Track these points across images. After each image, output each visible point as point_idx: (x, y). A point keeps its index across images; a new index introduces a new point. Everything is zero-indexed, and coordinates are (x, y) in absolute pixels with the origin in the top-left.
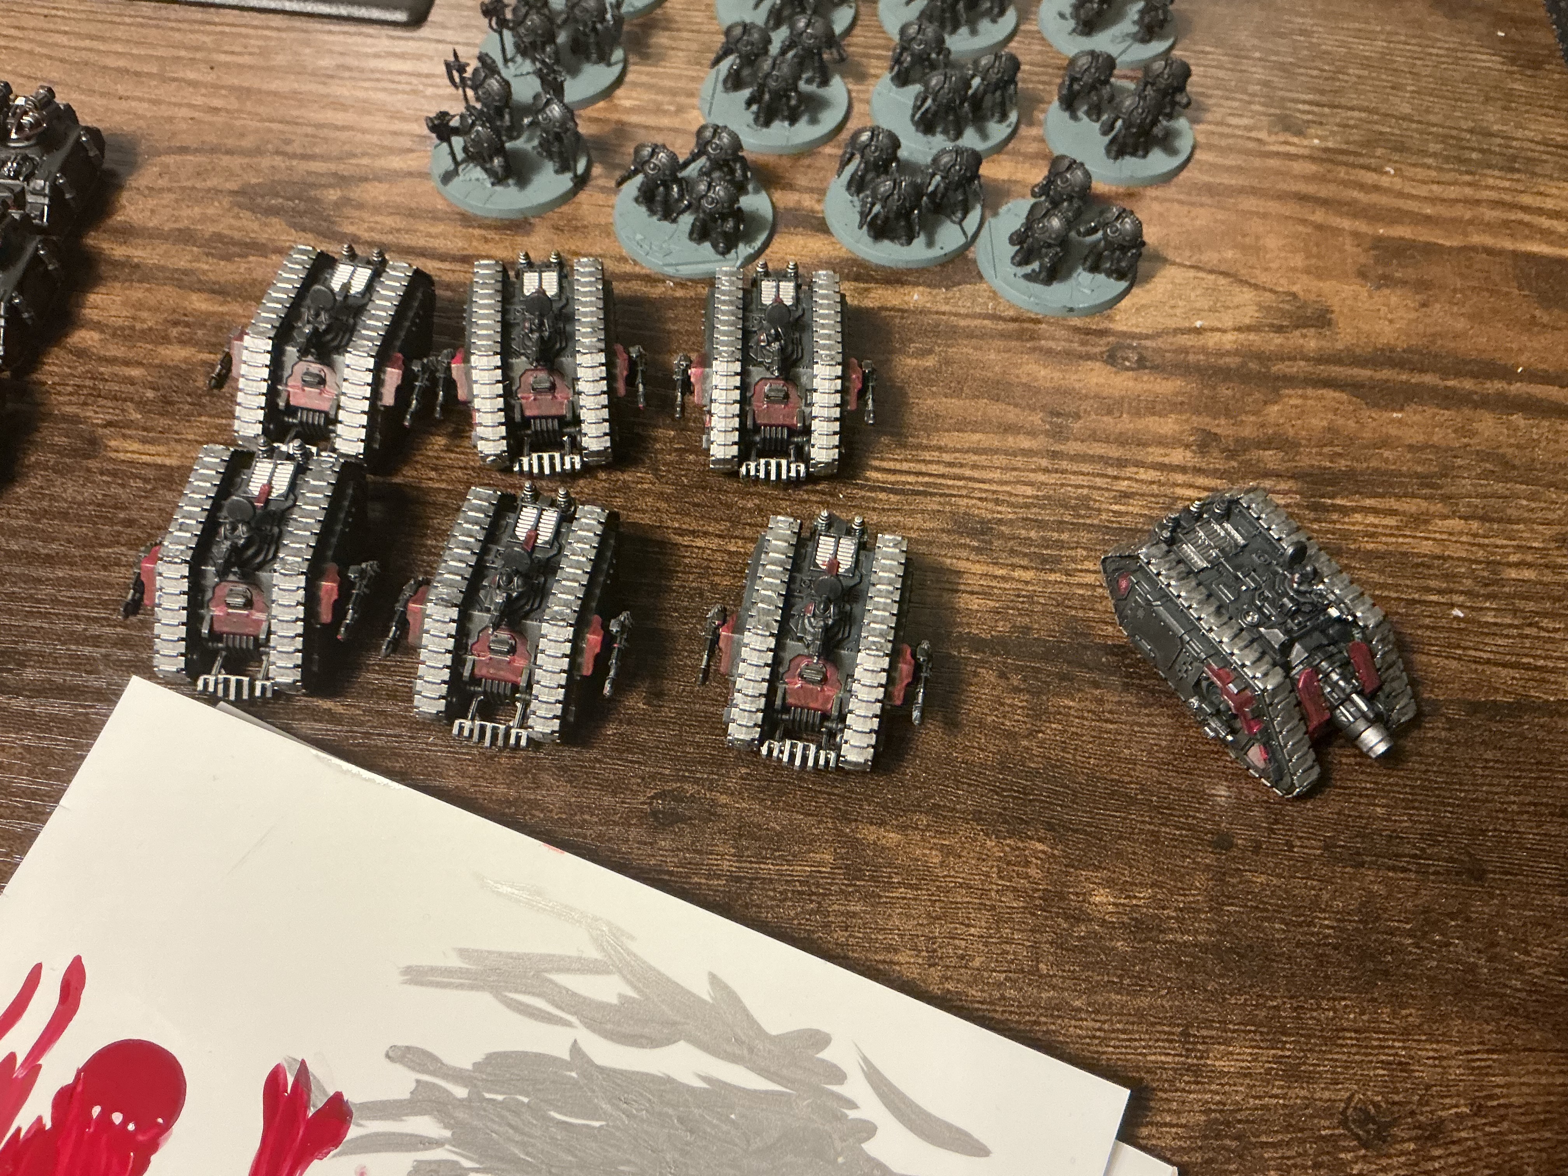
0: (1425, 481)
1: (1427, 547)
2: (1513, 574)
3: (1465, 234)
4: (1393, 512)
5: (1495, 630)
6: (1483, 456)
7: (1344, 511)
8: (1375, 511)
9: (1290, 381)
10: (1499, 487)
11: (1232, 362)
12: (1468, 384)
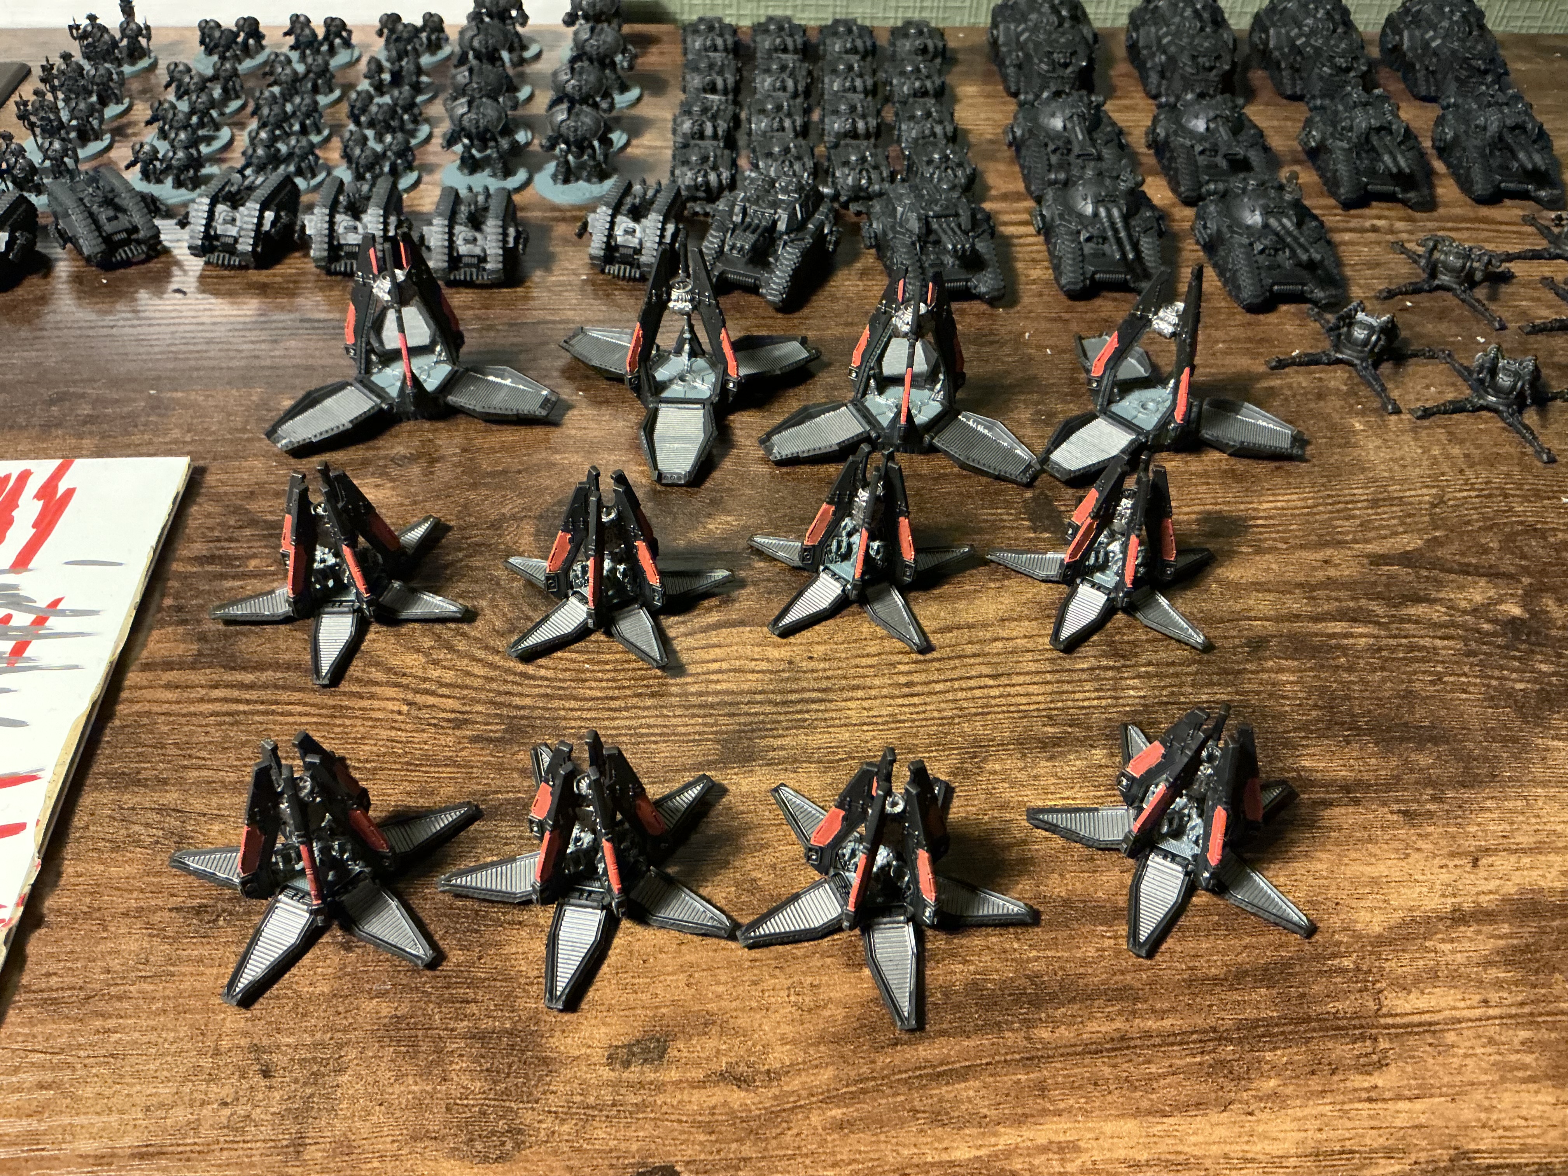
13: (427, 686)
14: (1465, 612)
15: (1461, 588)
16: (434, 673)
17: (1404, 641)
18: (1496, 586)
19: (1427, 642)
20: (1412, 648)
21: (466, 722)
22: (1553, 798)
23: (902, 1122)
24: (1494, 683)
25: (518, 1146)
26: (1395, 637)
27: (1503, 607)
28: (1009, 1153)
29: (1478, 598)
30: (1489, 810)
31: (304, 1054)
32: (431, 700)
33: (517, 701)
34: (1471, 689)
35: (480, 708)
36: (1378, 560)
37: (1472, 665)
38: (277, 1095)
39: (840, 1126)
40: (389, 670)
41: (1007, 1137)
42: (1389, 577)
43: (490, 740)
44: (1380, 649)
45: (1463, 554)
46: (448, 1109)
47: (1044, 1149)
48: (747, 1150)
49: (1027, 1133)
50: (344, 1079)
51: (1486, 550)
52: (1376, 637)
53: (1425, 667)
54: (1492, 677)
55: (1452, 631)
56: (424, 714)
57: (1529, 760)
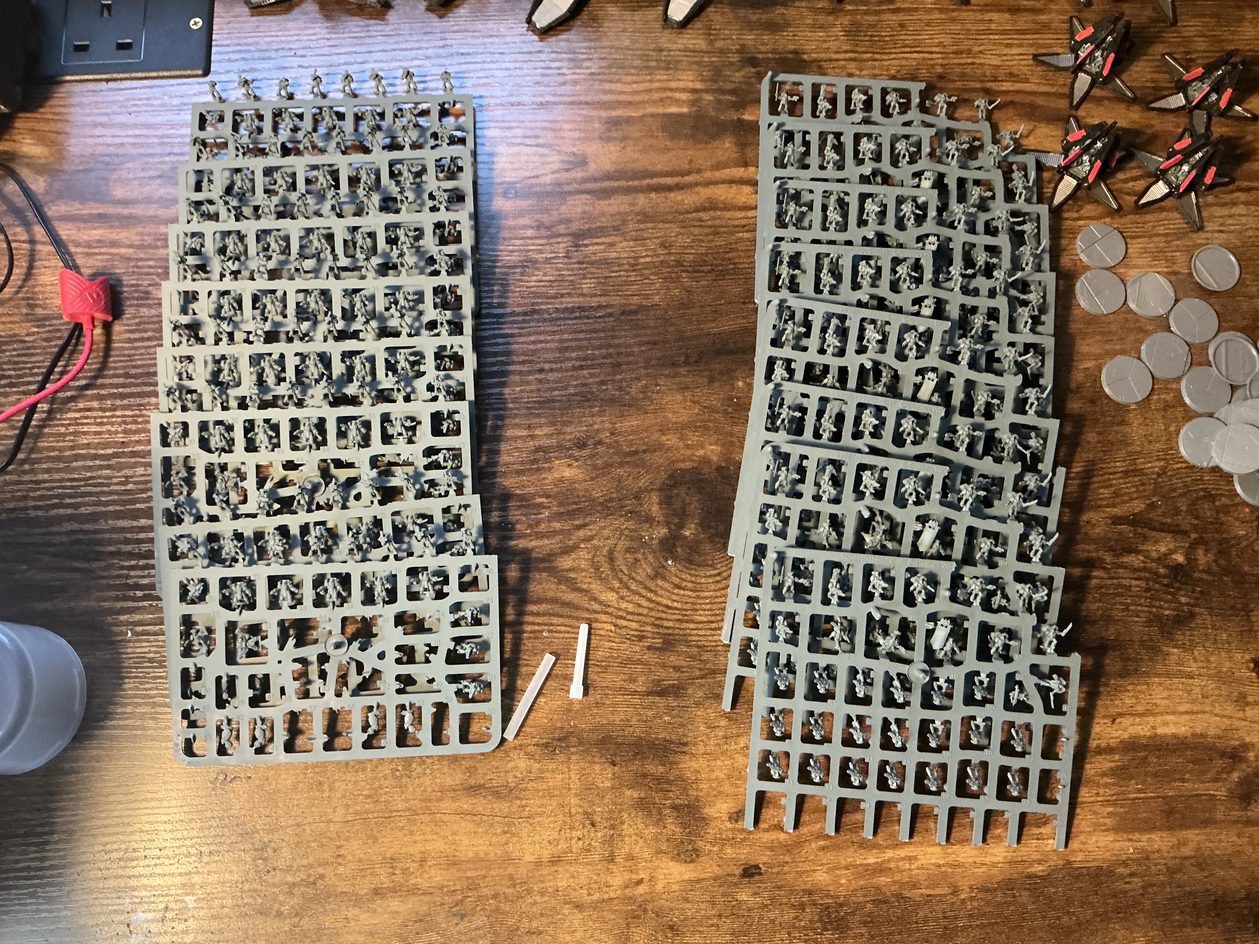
0: (616, 228)
1: (614, 255)
2: (642, 260)
3: (645, 108)
4: (602, 244)
5: (633, 283)
6: (638, 214)
7: (586, 246)
8: (597, 244)
9: (569, 193)
10: (642, 226)
11: (549, 188)
12: (636, 183)
13: (620, 613)
14: (1153, 560)
15: (1156, 542)
16: (624, 605)
17: (1115, 581)
18: (1175, 541)
19: (1125, 582)
20: (1120, 586)
21: (643, 637)
22: (1160, 684)
23: (848, 847)
24: (1154, 610)
25: (697, 856)
26: (1112, 578)
27: (1174, 556)
28: (889, 861)
29: (1163, 549)
30: (1128, 691)
31: (606, 815)
32: (625, 623)
33: (665, 623)
34: (1142, 615)
35: (649, 628)
36: (1117, 520)
37: (1146, 598)
38: (599, 834)
39: (823, 848)
40: (601, 603)
41: (889, 854)
42: (1120, 533)
43: (656, 649)
44: (1102, 587)
45: (1164, 515)
46: (668, 840)
47: (903, 859)
48: (787, 859)
49: (898, 852)
50: (625, 827)
51: (1177, 512)
52: (1102, 578)
53: (1121, 599)
54: (1154, 606)
55: (1142, 574)
56: (623, 632)
57: (1157, 661)
